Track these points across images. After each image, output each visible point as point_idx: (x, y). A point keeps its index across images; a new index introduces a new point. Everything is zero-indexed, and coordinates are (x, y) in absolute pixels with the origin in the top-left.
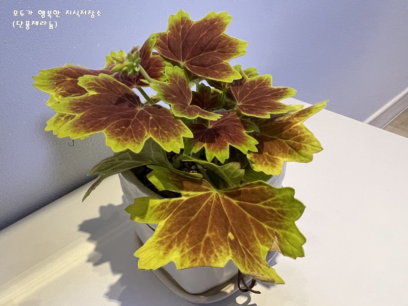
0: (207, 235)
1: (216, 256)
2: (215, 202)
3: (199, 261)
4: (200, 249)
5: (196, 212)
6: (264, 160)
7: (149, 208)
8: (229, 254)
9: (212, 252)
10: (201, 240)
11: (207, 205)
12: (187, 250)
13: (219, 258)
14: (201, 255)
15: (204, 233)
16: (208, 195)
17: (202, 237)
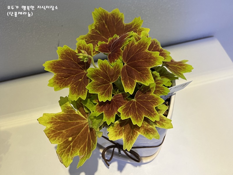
0: (64, 131)
1: (55, 139)
2: (83, 125)
3: (49, 135)
4: (55, 132)
5: (73, 121)
6: (118, 129)
7: (65, 104)
8: (60, 143)
9: (56, 137)
10: (59, 130)
11: (79, 122)
12: (52, 129)
13: (56, 140)
14: (53, 134)
15: (63, 129)
16: (84, 119)
17: (61, 130)
